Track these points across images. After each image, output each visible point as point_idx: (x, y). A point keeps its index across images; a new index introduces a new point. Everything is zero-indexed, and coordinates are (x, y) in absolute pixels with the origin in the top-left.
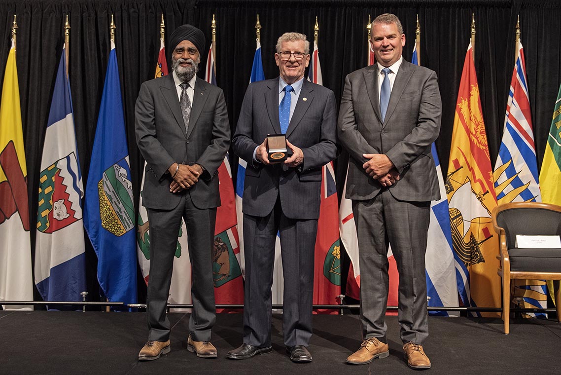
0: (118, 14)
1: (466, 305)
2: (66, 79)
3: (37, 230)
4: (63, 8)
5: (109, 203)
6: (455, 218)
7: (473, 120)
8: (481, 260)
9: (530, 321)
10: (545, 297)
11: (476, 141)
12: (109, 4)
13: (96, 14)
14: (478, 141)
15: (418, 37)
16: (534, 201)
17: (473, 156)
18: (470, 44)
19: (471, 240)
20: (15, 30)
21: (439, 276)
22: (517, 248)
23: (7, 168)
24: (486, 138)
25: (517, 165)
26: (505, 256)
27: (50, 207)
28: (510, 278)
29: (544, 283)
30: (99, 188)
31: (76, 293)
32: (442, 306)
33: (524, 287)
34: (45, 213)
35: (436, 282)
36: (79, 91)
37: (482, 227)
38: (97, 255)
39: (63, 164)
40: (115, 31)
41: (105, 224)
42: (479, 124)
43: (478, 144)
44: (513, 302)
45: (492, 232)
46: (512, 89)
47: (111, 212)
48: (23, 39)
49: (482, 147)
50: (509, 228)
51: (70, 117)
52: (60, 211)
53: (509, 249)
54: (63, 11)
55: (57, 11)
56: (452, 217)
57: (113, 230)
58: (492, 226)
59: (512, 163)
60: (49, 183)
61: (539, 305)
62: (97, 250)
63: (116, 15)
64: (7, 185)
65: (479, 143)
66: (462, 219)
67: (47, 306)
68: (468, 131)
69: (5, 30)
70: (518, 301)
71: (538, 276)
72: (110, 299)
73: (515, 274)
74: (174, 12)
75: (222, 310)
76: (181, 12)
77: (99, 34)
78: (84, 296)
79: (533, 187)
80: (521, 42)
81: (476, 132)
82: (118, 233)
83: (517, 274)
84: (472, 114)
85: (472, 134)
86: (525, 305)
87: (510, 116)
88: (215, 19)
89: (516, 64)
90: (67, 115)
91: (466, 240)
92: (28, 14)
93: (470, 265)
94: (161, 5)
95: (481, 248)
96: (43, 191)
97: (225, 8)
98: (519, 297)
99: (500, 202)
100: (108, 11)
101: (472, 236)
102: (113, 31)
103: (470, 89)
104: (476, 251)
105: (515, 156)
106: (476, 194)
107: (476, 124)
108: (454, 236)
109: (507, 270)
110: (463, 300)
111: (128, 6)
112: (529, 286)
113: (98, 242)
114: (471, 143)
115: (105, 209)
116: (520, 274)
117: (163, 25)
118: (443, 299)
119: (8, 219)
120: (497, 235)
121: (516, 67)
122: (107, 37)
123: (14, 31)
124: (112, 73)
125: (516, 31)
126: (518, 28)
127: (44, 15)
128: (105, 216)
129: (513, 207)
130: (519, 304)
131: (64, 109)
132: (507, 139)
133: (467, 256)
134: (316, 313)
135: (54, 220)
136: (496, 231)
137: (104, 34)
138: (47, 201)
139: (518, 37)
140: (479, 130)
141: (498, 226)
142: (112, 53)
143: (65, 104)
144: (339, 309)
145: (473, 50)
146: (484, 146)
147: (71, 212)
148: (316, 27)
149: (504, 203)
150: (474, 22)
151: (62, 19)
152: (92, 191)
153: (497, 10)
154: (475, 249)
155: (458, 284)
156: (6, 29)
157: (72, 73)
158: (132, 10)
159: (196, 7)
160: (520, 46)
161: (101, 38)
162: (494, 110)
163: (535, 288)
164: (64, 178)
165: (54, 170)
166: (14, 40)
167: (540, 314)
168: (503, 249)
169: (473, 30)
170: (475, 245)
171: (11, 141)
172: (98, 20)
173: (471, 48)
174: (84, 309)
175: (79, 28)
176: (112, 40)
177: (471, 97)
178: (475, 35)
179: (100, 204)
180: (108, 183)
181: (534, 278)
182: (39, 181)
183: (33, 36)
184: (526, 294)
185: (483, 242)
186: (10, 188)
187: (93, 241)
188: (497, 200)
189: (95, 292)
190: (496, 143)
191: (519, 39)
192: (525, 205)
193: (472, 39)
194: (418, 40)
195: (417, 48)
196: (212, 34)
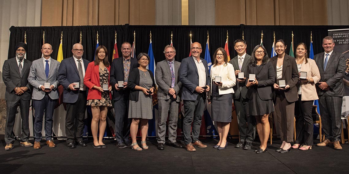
0: (100, 31)
12: (96, 27)
13: (92, 31)
15: (208, 39)
18: (227, 41)
20: (62, 37)
48: (65, 40)
55: (77, 30)
69: (58, 37)
74: (120, 30)
76: (122, 30)
77: (93, 38)
88: (135, 33)
92: (67, 31)
97: (139, 28)
100: (96, 30)
102: (98, 37)
111: (103, 28)
117: (116, 35)
122: (96, 39)
126: (243, 35)
127: (73, 31)
142: (97, 45)
145: (228, 43)
148: (172, 35)
150: (228, 33)
151: (79, 33)
153: (236, 29)
161: (93, 40)
166: (61, 41)
169: (227, 36)
172: (92, 33)
175: (85, 36)
176: (97, 41)
178: (228, 38)
193: (227, 39)
194: (208, 40)
195: (208, 43)
196: (134, 38)
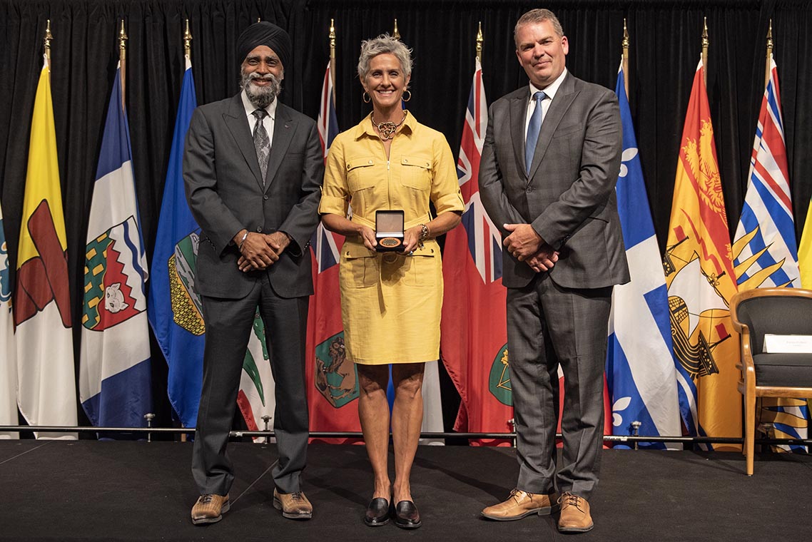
0: (196, 19)
1: (692, 433)
2: (121, 112)
3: (83, 327)
4: (117, 9)
5: (183, 288)
6: (678, 310)
7: (704, 171)
8: (714, 370)
9: (783, 457)
10: (805, 423)
11: (707, 201)
12: (183, 5)
13: (165, 20)
14: (711, 200)
15: (626, 51)
16: (790, 286)
17: (704, 221)
18: (701, 61)
19: (699, 341)
20: (48, 41)
21: (654, 392)
22: (766, 353)
23: (39, 238)
24: (722, 197)
25: (767, 234)
26: (748, 364)
27: (100, 294)
28: (755, 396)
29: (804, 403)
30: (169, 268)
31: (137, 415)
32: (658, 435)
33: (775, 409)
34: (93, 303)
35: (650, 402)
36: (141, 130)
37: (715, 322)
38: (168, 362)
39: (118, 234)
40: (191, 43)
41: (178, 318)
42: (713, 177)
43: (710, 204)
44: (759, 429)
45: (730, 330)
46: (760, 126)
47: (186, 301)
48: (60, 54)
49: (716, 209)
50: (754, 324)
51: (127, 165)
52: (114, 300)
53: (754, 354)
54: (118, 14)
55: (109, 13)
56: (673, 309)
57: (189, 327)
58: (730, 321)
59: (759, 232)
60: (99, 260)
61: (796, 435)
62: (167, 355)
63: (193, 21)
64: (39, 263)
65: (712, 204)
66: (687, 312)
67: (97, 434)
68: (697, 186)
69: (35, 42)
70: (766, 428)
71: (796, 393)
72: (186, 423)
73: (763, 390)
74: (276, 17)
75: (344, 439)
76: (285, 16)
77: (170, 48)
78: (149, 419)
79: (790, 267)
80: (773, 58)
81: (708, 187)
82: (197, 331)
83: (766, 390)
84: (702, 162)
85: (702, 190)
86: (776, 434)
87: (757, 165)
88: (334, 26)
89: (766, 91)
90: (124, 164)
91: (693, 342)
92: (67, 18)
93: (697, 378)
94: (257, 6)
95: (714, 353)
96: (91, 271)
97: (349, 10)
98: (767, 423)
99: (742, 288)
100: (181, 15)
101: (701, 336)
102: (188, 43)
103: (700, 126)
104: (706, 358)
105: (762, 223)
106: (707, 276)
107: (709, 177)
108: (675, 336)
109: (751, 384)
110: (687, 426)
111: (210, 8)
112: (782, 407)
113: (168, 343)
114: (701, 203)
115: (178, 296)
116: (770, 390)
118: (659, 425)
119: (41, 310)
120: (738, 334)
121: (766, 94)
122: (180, 52)
123: (48, 43)
124: (187, 103)
125: (767, 42)
126: (769, 38)
127: (90, 20)
128: (178, 306)
129: (760, 295)
130: (767, 432)
131: (119, 154)
132: (753, 198)
133: (694, 365)
134: (479, 445)
135: (106, 313)
136: (736, 328)
137: (176, 48)
138: (96, 286)
139: (769, 50)
140: (712, 185)
141: (739, 321)
142: (187, 75)
143: (121, 148)
144: (511, 440)
145: (705, 70)
146: (719, 207)
147: (130, 301)
148: (480, 37)
149: (747, 290)
150: (706, 28)
151: (116, 26)
152: (159, 271)
153: (740, 13)
154: (705, 354)
155: (681, 404)
156: (37, 41)
157: (131, 103)
158: (215, 13)
159: (307, 9)
160: (772, 64)
162: (734, 157)
163: (791, 410)
164: (120, 253)
165: (106, 242)
166: (47, 56)
167: (797, 447)
168: (746, 354)
169: (705, 41)
170: (705, 348)
171: (45, 201)
172: (168, 27)
173: (702, 67)
174: (149, 438)
175: (140, 38)
176: (188, 57)
177: (701, 137)
178: (708, 48)
179: (171, 290)
180: (183, 259)
181: (789, 396)
182: (85, 257)
183: (74, 49)
184: (778, 418)
185: (716, 344)
186: (43, 266)
187: (161, 342)
188: (738, 285)
189: (164, 414)
190: (736, 203)
191: (771, 54)
192: (777, 292)
193: (704, 54)
194: (625, 55)
195: (623, 67)
196: (329, 48)
